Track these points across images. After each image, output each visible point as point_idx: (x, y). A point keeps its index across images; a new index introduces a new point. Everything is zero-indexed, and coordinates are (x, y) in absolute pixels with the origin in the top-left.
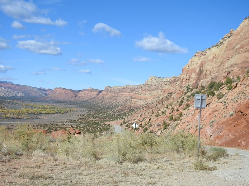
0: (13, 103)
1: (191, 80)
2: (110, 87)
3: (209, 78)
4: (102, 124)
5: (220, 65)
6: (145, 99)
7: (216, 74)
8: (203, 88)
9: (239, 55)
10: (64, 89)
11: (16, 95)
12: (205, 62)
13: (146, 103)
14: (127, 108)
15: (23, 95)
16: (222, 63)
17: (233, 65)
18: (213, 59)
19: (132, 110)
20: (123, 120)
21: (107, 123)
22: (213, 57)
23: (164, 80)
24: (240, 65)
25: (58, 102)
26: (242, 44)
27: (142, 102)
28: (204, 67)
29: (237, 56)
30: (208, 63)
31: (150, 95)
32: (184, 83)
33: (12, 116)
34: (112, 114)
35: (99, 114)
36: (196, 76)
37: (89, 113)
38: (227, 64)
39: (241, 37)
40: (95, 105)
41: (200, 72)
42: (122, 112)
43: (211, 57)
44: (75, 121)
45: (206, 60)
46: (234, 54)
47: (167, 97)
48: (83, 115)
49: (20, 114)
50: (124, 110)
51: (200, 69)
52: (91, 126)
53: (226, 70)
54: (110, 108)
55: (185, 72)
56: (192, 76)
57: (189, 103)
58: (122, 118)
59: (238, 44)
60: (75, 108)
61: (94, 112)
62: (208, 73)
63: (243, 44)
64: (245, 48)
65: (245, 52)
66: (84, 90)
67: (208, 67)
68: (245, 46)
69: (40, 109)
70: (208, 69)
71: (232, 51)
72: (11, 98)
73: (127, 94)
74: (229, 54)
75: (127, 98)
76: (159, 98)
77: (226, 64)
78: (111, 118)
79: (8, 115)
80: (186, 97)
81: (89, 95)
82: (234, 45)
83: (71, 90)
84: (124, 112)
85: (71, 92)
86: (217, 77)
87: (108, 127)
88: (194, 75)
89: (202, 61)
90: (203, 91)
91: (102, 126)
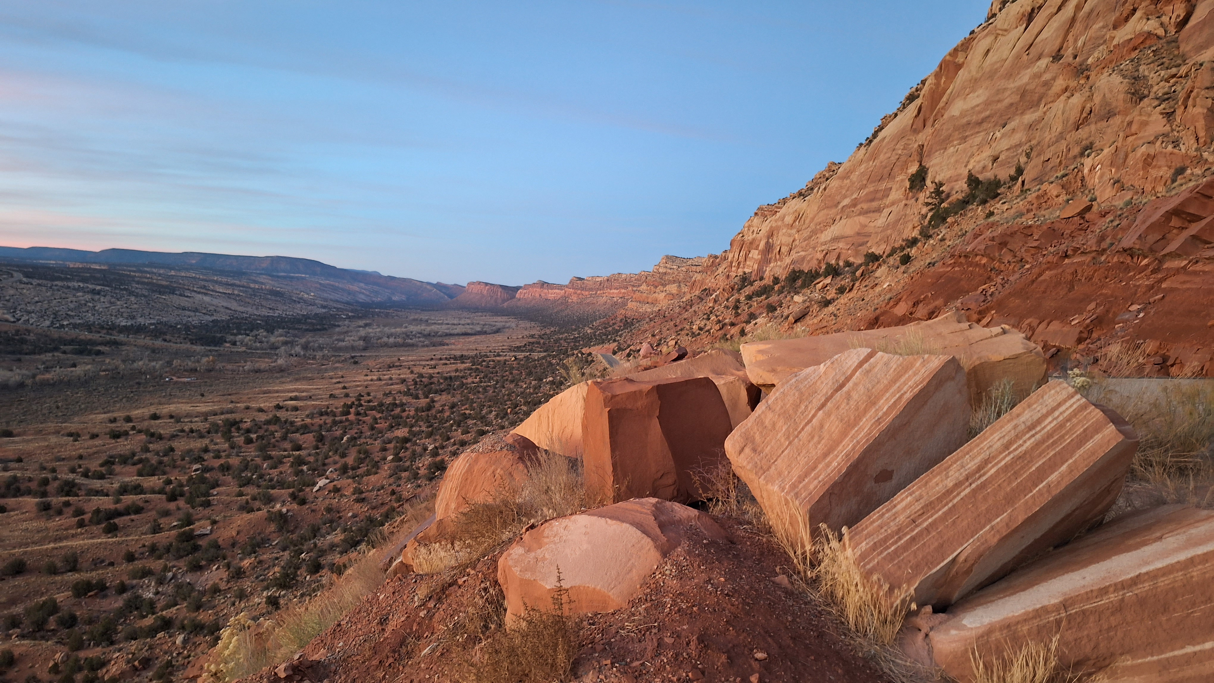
0: (387, 315)
1: (748, 263)
2: (580, 279)
3: (788, 260)
4: (576, 352)
5: (811, 237)
6: (654, 303)
7: (803, 253)
8: (776, 280)
9: (850, 221)
10: (487, 284)
11: (390, 299)
12: (778, 228)
13: (656, 309)
14: (619, 319)
15: (404, 298)
16: (814, 232)
17: (835, 239)
18: (795, 221)
19: (628, 323)
20: (616, 344)
21: (585, 350)
22: (793, 218)
23: (689, 263)
24: (850, 239)
25: (475, 309)
26: (853, 197)
27: (648, 308)
28: (775, 239)
29: (843, 221)
30: (784, 231)
31: (664, 294)
32: (733, 269)
33: (392, 340)
34: (589, 331)
35: (563, 333)
36: (760, 257)
37: (543, 333)
38: (826, 236)
39: (853, 183)
40: (551, 315)
41: (769, 247)
42: (610, 329)
43: (789, 219)
44: (518, 349)
45: (780, 223)
46: (838, 217)
47: (699, 297)
48: (532, 336)
49: (408, 336)
50: (614, 324)
51: (767, 243)
52: (554, 357)
53: (823, 247)
54: (583, 321)
55: (736, 249)
56: (750, 255)
57: (752, 310)
58: (615, 341)
59: (845, 197)
60: (512, 322)
61: (552, 329)
62: (784, 249)
63: (856, 198)
64: (859, 207)
65: (860, 214)
66: (526, 287)
67: (782, 239)
68: (861, 202)
69: (444, 327)
70: (783, 242)
71: (834, 211)
72: (380, 305)
73: (616, 291)
74: (828, 215)
75: (615, 299)
76: (684, 299)
77: (823, 235)
78: (589, 340)
79: (385, 339)
80: (742, 298)
81: (537, 295)
82: (838, 198)
83: (501, 286)
84: (614, 329)
85: (500, 290)
86: (803, 258)
87: (590, 359)
88: (755, 254)
89: (771, 227)
90: (776, 287)
91: (577, 356)
